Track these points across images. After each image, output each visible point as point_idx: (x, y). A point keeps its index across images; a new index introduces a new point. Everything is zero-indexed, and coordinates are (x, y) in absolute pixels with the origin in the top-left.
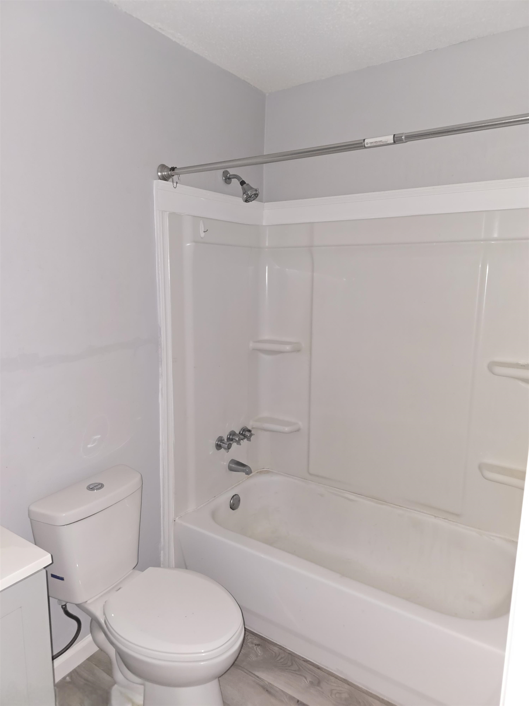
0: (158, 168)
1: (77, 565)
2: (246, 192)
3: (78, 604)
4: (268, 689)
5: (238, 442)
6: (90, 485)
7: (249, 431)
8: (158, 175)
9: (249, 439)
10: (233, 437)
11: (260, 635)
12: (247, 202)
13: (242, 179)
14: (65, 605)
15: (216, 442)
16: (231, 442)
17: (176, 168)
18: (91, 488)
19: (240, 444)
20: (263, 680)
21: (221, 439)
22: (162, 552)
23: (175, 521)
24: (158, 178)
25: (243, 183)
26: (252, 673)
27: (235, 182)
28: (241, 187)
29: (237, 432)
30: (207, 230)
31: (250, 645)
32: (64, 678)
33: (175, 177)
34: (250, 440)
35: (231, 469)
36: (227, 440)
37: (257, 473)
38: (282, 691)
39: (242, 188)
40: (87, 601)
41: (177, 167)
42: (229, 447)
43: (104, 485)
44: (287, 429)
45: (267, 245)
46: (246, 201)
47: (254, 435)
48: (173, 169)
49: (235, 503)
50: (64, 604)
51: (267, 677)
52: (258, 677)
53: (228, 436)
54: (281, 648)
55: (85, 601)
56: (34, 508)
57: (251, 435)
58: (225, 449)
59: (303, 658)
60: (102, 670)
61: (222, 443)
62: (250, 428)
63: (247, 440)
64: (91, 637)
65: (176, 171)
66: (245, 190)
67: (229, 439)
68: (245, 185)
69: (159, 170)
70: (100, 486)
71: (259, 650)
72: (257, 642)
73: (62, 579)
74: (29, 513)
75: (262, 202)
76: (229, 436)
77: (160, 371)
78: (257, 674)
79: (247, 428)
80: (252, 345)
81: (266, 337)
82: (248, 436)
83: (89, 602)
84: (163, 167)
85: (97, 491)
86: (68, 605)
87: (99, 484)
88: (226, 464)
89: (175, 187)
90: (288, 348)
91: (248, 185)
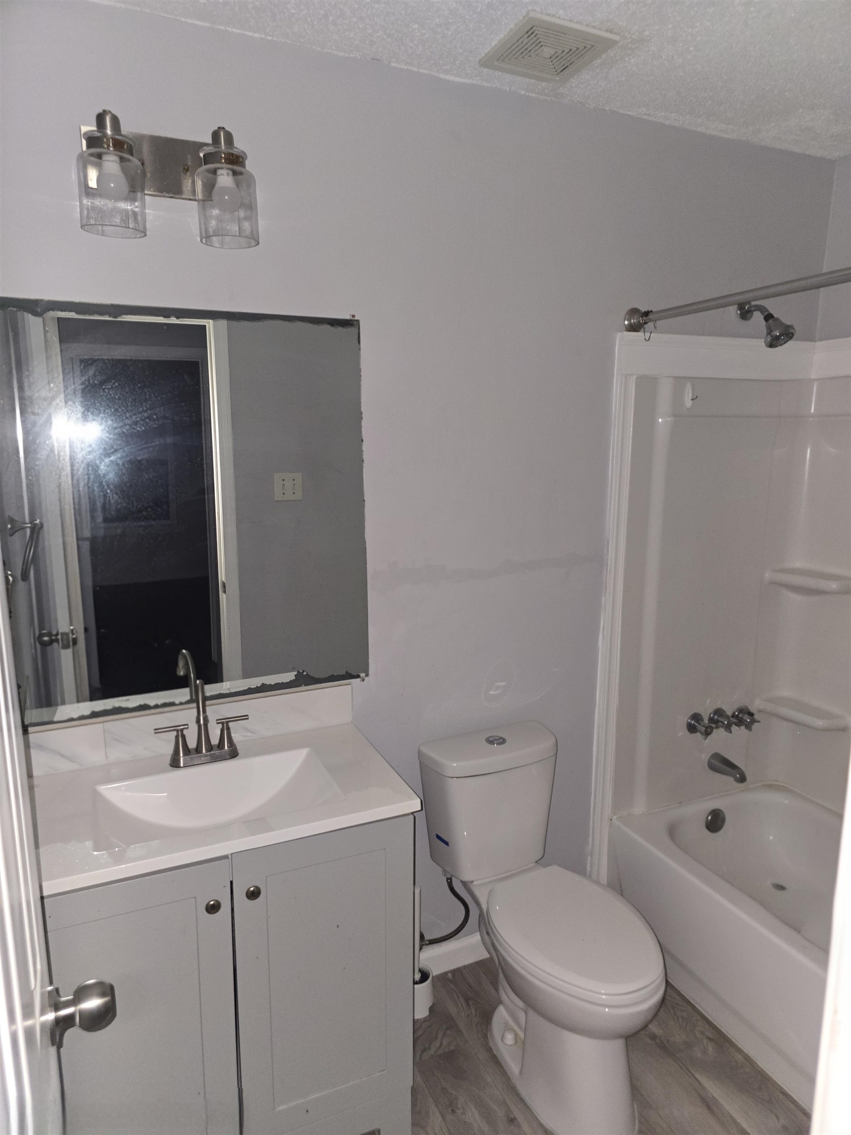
0: (625, 316)
1: (465, 833)
2: (771, 331)
3: (464, 882)
4: (709, 1105)
5: (728, 728)
6: (490, 737)
7: (751, 714)
8: (625, 324)
9: (749, 727)
10: (720, 719)
11: (718, 1028)
12: (774, 346)
13: (768, 311)
14: (451, 879)
15: (688, 719)
16: (714, 725)
17: (651, 311)
18: (490, 741)
19: (731, 732)
20: (704, 1088)
21: (696, 717)
22: (589, 858)
23: (611, 820)
24: (624, 328)
25: (768, 317)
26: (690, 1072)
27: (758, 317)
28: (765, 323)
29: (729, 713)
30: (697, 397)
31: (698, 1035)
32: (446, 973)
33: (650, 325)
34: (751, 728)
35: (712, 767)
36: (709, 721)
37: (764, 785)
38: (731, 1116)
39: (766, 325)
40: (472, 882)
41: (653, 310)
42: (707, 733)
43: (506, 741)
44: (820, 723)
45: (812, 411)
46: (771, 345)
47: (759, 722)
48: (647, 314)
49: (715, 822)
50: (449, 877)
51: (714, 1089)
52: (697, 1080)
53: (710, 714)
54: (747, 1058)
55: (471, 880)
56: (425, 750)
57: (753, 721)
58: (702, 733)
59: (781, 1088)
60: (490, 982)
61: (697, 723)
62: (752, 710)
63: (746, 728)
64: (479, 936)
65: (651, 316)
66: (770, 328)
67: (711, 720)
68: (771, 321)
69: (627, 317)
70: (502, 741)
71: (710, 1048)
72: (710, 1035)
73: (447, 844)
74: (420, 753)
75: (812, 341)
76: (712, 715)
77: (603, 602)
78: (698, 1076)
79: (748, 709)
80: (768, 575)
81: (798, 565)
82: (747, 721)
83: (475, 883)
84: (634, 312)
85: (499, 746)
86: (453, 878)
87: (501, 738)
88: (705, 757)
89: (647, 339)
90: (834, 586)
91: (777, 319)
